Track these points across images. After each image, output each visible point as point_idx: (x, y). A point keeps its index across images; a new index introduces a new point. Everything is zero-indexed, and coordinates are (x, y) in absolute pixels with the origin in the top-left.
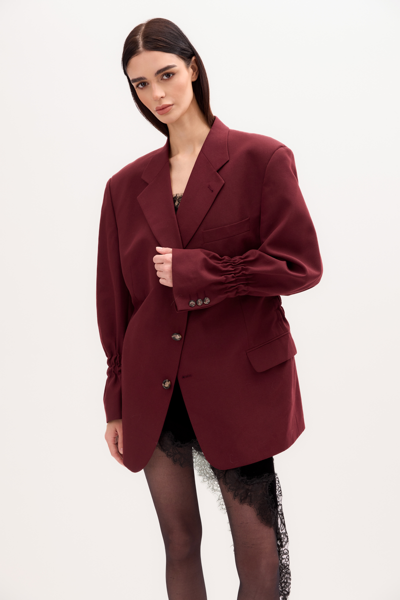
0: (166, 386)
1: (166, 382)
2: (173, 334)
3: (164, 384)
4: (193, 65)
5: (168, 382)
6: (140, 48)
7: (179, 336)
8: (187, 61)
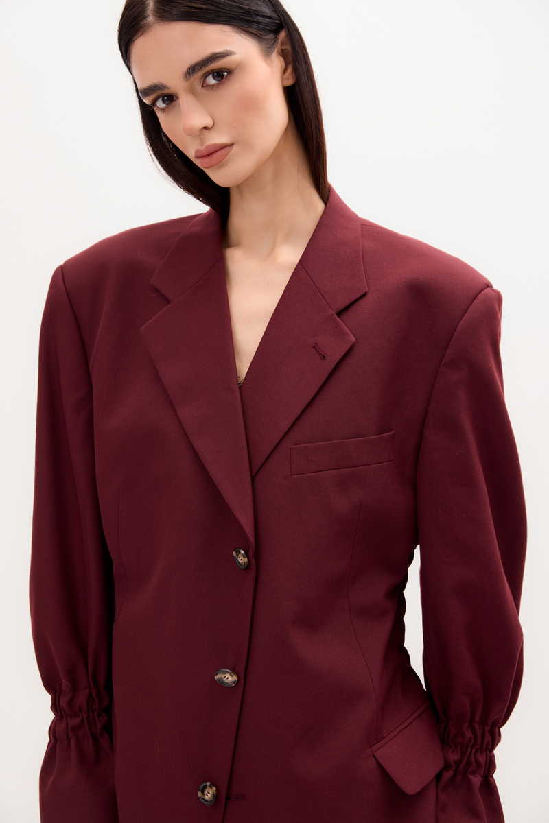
0: (207, 798)
1: (205, 787)
2: (217, 672)
3: (203, 792)
4: (283, 48)
5: (211, 788)
6: (148, 17)
7: (232, 676)
8: (266, 39)
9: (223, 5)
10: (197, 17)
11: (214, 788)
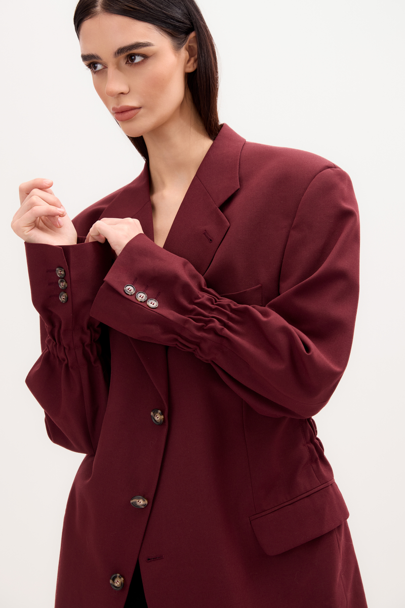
0: (116, 585)
1: (115, 577)
2: (132, 499)
3: (113, 580)
4: (190, 45)
5: (120, 578)
6: (97, 6)
7: (144, 501)
8: (178, 38)
9: (152, 9)
10: (132, 15)
11: (122, 579)
